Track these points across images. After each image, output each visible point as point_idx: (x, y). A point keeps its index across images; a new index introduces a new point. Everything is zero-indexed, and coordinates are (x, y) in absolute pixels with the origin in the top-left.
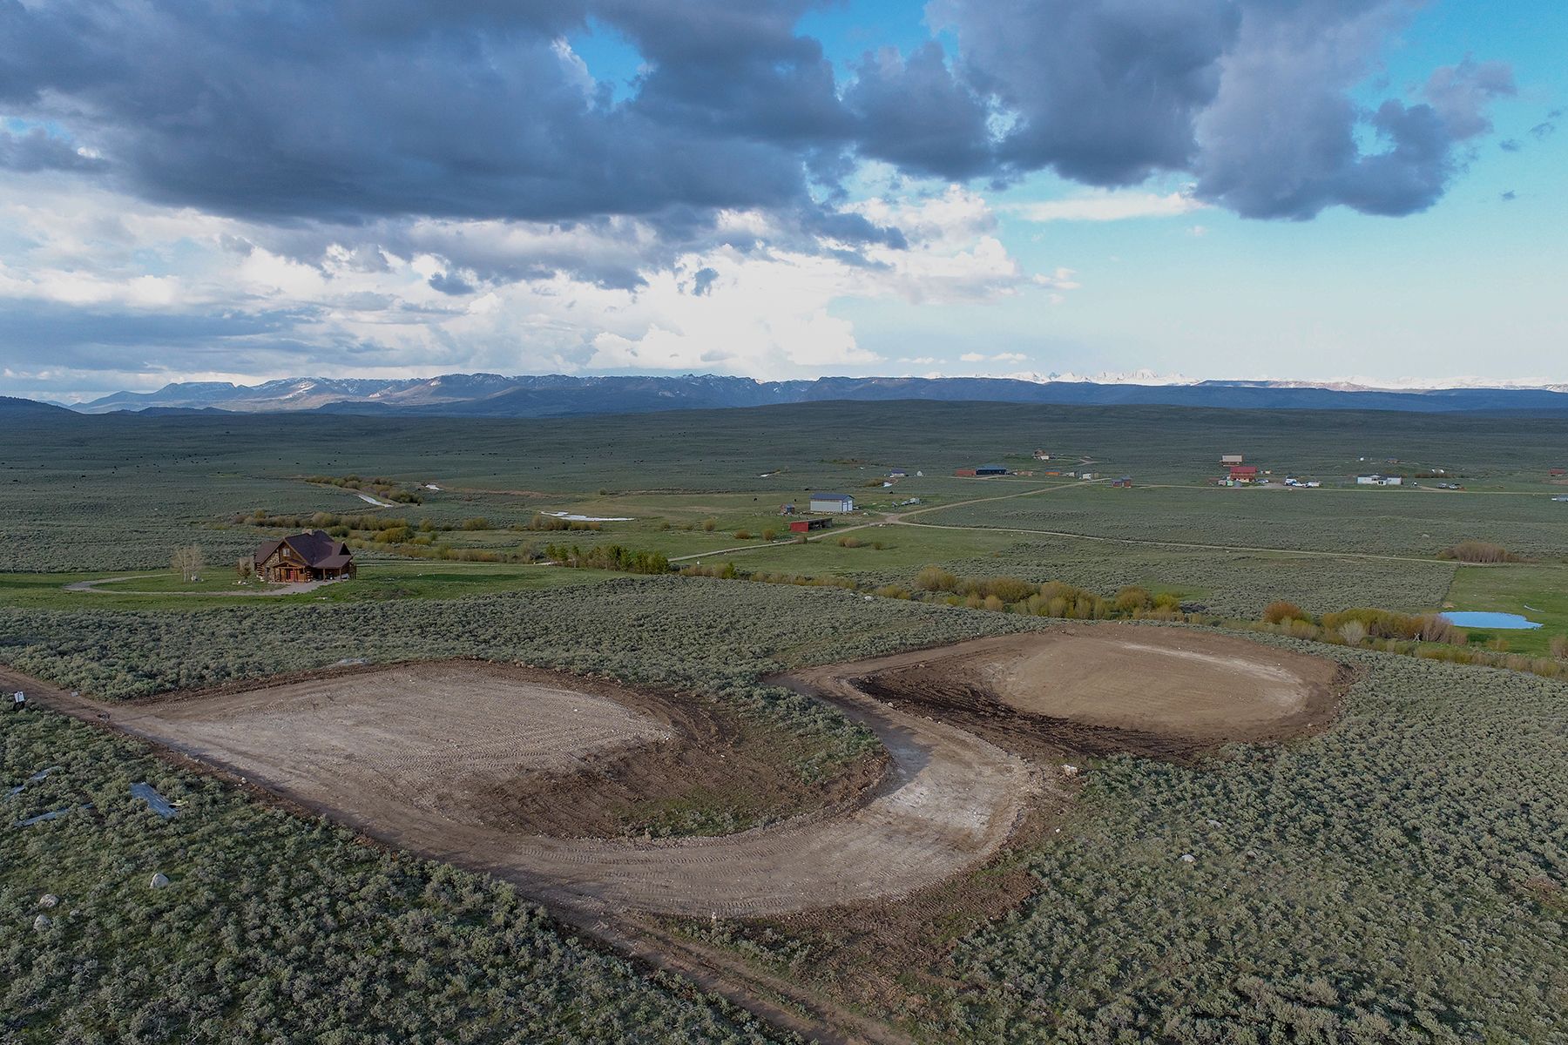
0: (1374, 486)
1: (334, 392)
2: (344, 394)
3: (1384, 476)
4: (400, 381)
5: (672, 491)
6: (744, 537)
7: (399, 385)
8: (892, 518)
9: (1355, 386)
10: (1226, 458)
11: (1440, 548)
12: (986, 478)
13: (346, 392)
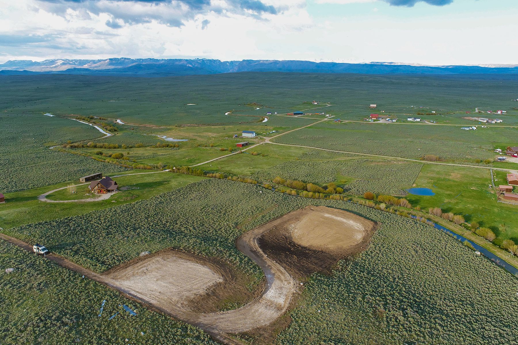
0: (412, 122)
1: (70, 64)
2: (74, 65)
3: (415, 118)
4: (94, 60)
6: (223, 150)
7: (94, 62)
8: (267, 140)
10: (372, 105)
11: (422, 155)
12: (296, 116)
13: (75, 64)
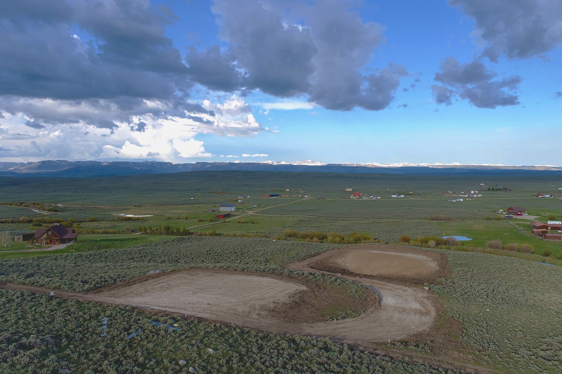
0: (397, 198)
3: (399, 195)
5: (162, 205)
6: (201, 221)
8: (251, 213)
9: (374, 165)
10: (347, 190)
11: (428, 217)
12: (273, 198)
